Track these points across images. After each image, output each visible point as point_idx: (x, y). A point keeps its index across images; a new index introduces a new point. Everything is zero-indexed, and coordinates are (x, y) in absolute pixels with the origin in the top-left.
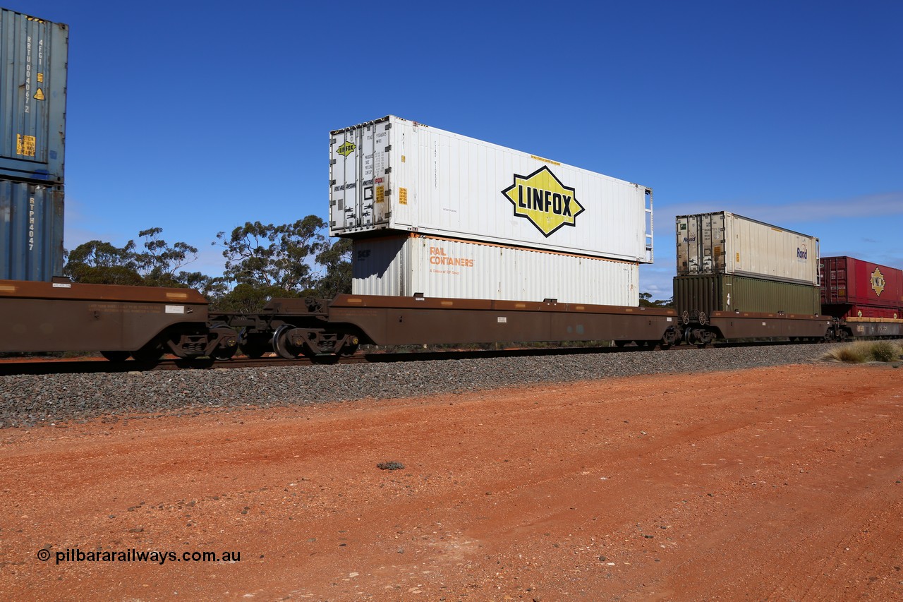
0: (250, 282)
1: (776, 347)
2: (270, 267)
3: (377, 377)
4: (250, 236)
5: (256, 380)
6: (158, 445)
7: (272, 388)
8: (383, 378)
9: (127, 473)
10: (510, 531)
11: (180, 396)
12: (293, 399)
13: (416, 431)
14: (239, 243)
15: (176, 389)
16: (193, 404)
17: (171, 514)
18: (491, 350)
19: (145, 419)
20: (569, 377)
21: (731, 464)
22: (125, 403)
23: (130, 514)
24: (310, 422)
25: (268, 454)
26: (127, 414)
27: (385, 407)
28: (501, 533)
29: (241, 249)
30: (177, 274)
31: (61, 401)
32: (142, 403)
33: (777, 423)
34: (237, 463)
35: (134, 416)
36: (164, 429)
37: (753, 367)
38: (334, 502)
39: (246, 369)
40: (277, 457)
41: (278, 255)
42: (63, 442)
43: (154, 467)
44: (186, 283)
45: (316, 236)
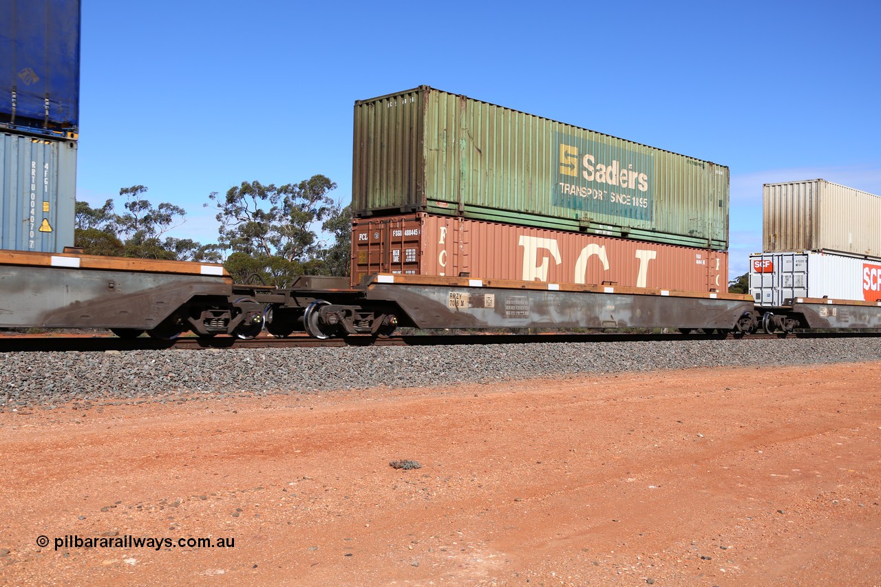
0: (248, 251)
1: (865, 339)
2: (269, 235)
3: (391, 363)
4: (247, 197)
5: (252, 363)
6: (138, 436)
7: (271, 373)
8: (398, 363)
9: (101, 467)
10: (542, 544)
11: (165, 380)
12: (295, 385)
13: (435, 425)
14: (235, 206)
15: (160, 372)
16: (179, 389)
17: (151, 515)
18: (523, 334)
19: (123, 406)
20: (613, 368)
21: (806, 476)
22: (100, 387)
23: (104, 515)
24: (314, 412)
25: (264, 448)
26: (102, 399)
27: (400, 397)
28: (531, 546)
29: (237, 212)
30: (163, 240)
31: (25, 383)
32: (121, 387)
33: (865, 430)
34: (229, 458)
35: (110, 403)
36: (145, 417)
37: (835, 362)
38: (340, 505)
39: (241, 351)
40: (275, 452)
41: (279, 220)
42: (27, 431)
43: (133, 461)
44: (174, 250)
45: (324, 200)
